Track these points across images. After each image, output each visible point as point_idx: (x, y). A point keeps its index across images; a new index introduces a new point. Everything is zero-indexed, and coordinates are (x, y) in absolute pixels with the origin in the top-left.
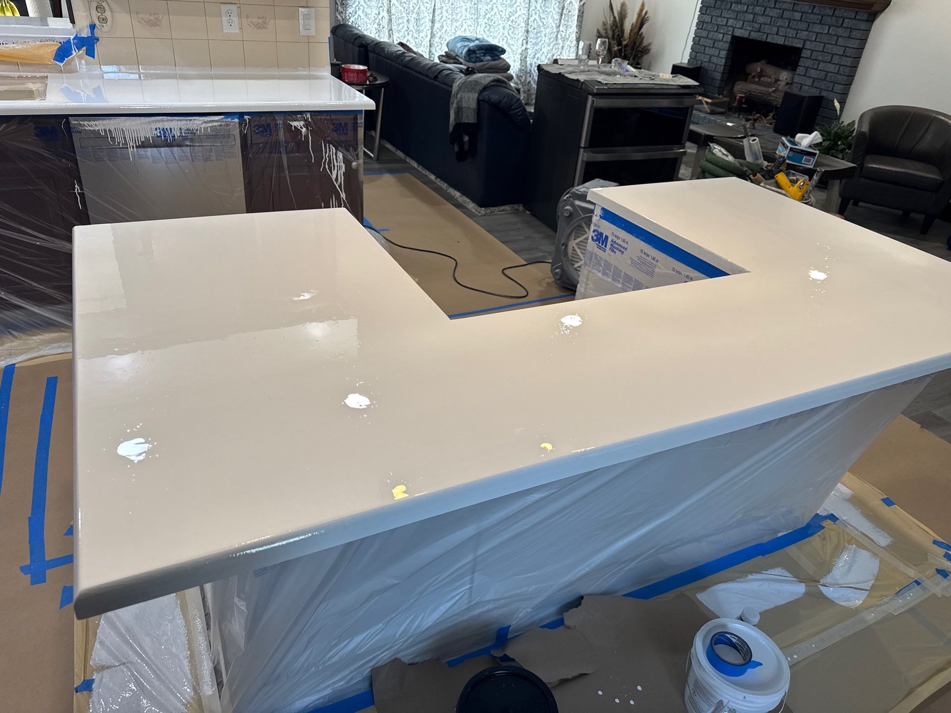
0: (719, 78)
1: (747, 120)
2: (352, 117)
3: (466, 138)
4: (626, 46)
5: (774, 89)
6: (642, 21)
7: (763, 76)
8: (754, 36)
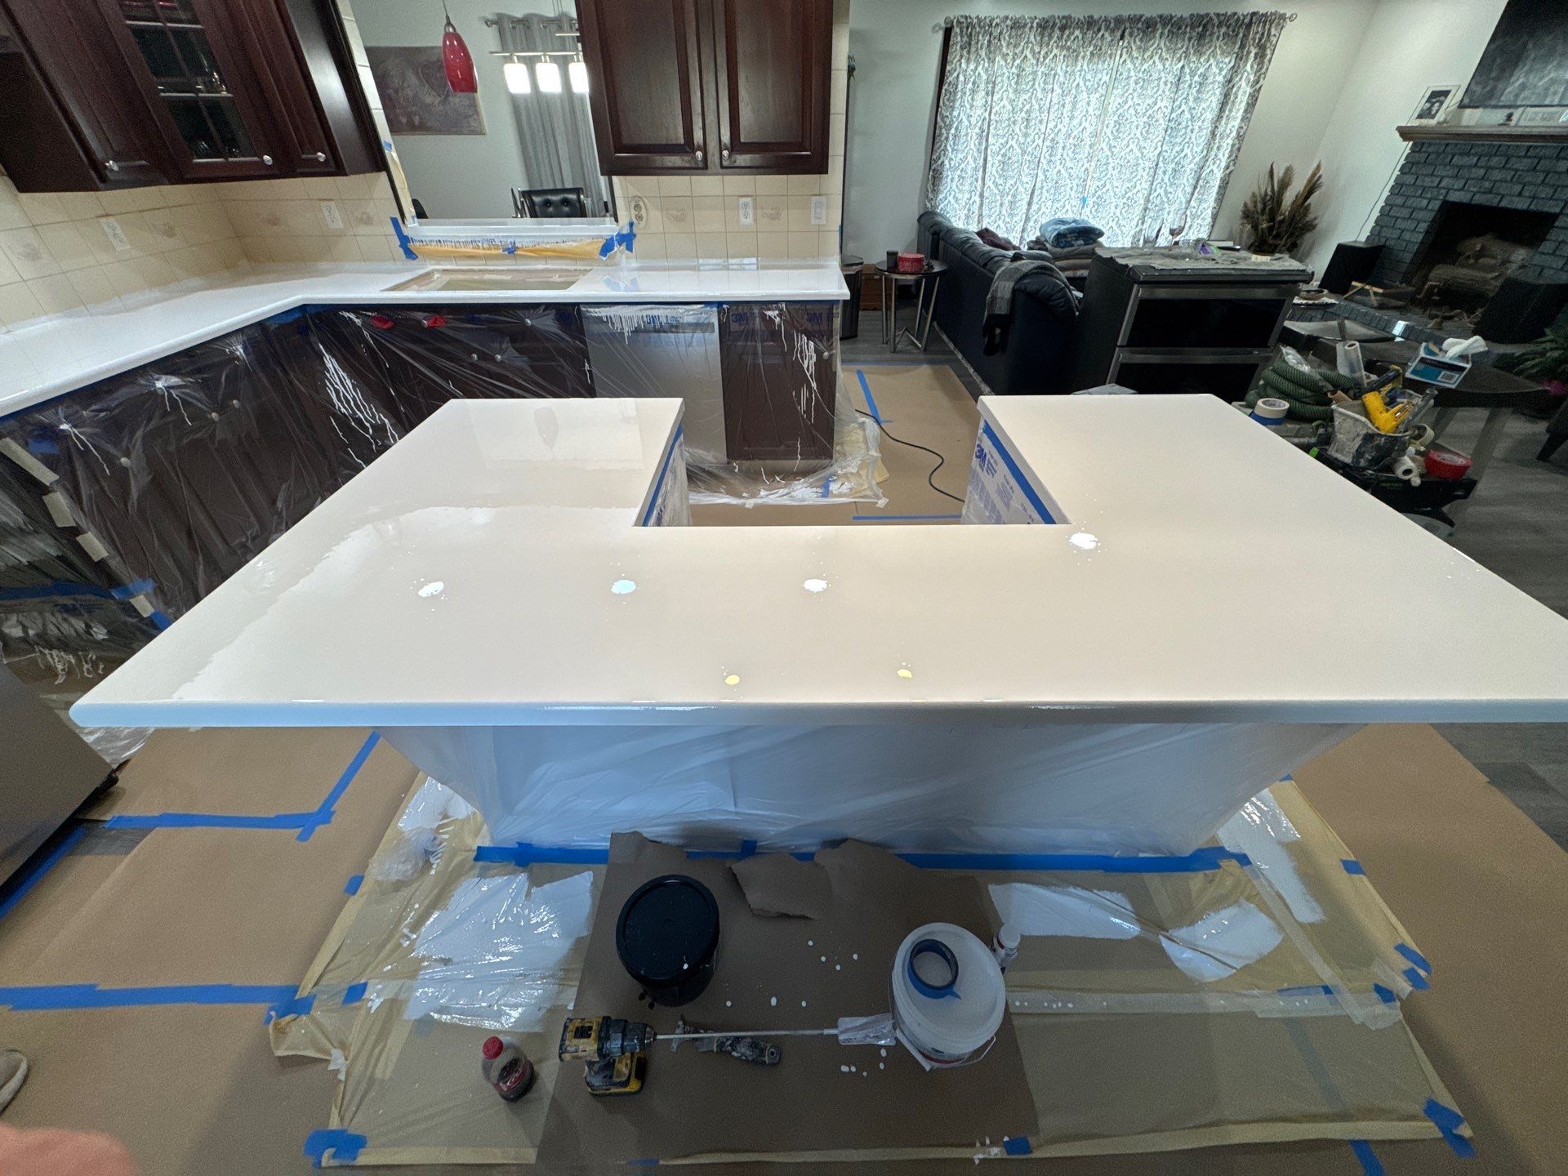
0: (1408, 261)
1: (1432, 317)
2: (827, 307)
3: (998, 331)
4: (1281, 222)
5: (1497, 274)
6: (1312, 188)
7: (1484, 256)
8: (1479, 199)
